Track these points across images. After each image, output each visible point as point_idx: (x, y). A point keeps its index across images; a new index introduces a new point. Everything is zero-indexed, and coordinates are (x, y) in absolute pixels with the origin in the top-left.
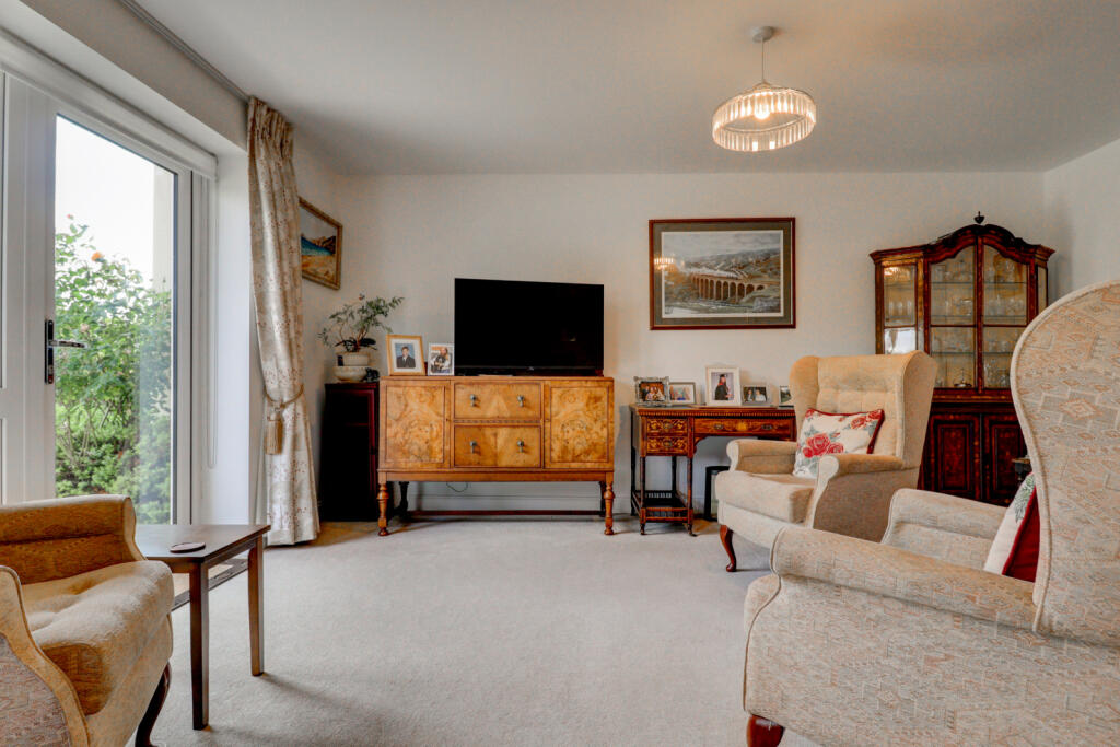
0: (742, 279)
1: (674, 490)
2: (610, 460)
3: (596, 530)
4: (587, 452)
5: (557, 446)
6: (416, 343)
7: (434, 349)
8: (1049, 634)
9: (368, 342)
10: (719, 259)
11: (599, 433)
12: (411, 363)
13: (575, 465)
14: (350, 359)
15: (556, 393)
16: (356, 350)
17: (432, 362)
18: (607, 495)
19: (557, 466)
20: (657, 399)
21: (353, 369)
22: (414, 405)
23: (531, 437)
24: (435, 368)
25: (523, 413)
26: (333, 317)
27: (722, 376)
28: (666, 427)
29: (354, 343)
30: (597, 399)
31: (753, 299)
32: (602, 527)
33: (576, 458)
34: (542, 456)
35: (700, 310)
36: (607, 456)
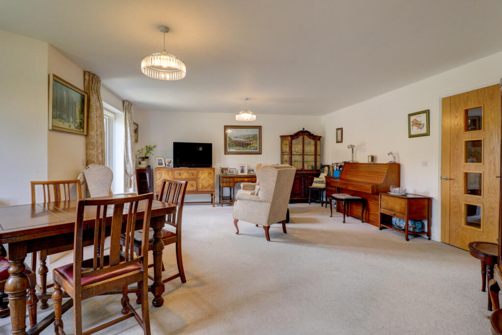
0: (247, 141)
1: (231, 196)
2: (214, 188)
3: (211, 206)
4: (208, 186)
5: (200, 185)
6: (163, 159)
7: (167, 160)
8: (261, 201)
9: (147, 158)
10: (242, 136)
11: (211, 182)
12: (162, 164)
13: (205, 190)
14: (143, 162)
15: (200, 172)
16: (143, 160)
17: (167, 164)
18: (213, 197)
19: (200, 190)
20: (226, 173)
21: (144, 165)
22: (163, 175)
23: (194, 183)
24: (168, 165)
25: (192, 177)
26: (138, 151)
27: (243, 167)
28: (228, 180)
29: (143, 158)
30: (210, 173)
31: (251, 147)
32: (212, 205)
33: (205, 188)
34: (197, 188)
35: (237, 149)
36: (213, 187)
